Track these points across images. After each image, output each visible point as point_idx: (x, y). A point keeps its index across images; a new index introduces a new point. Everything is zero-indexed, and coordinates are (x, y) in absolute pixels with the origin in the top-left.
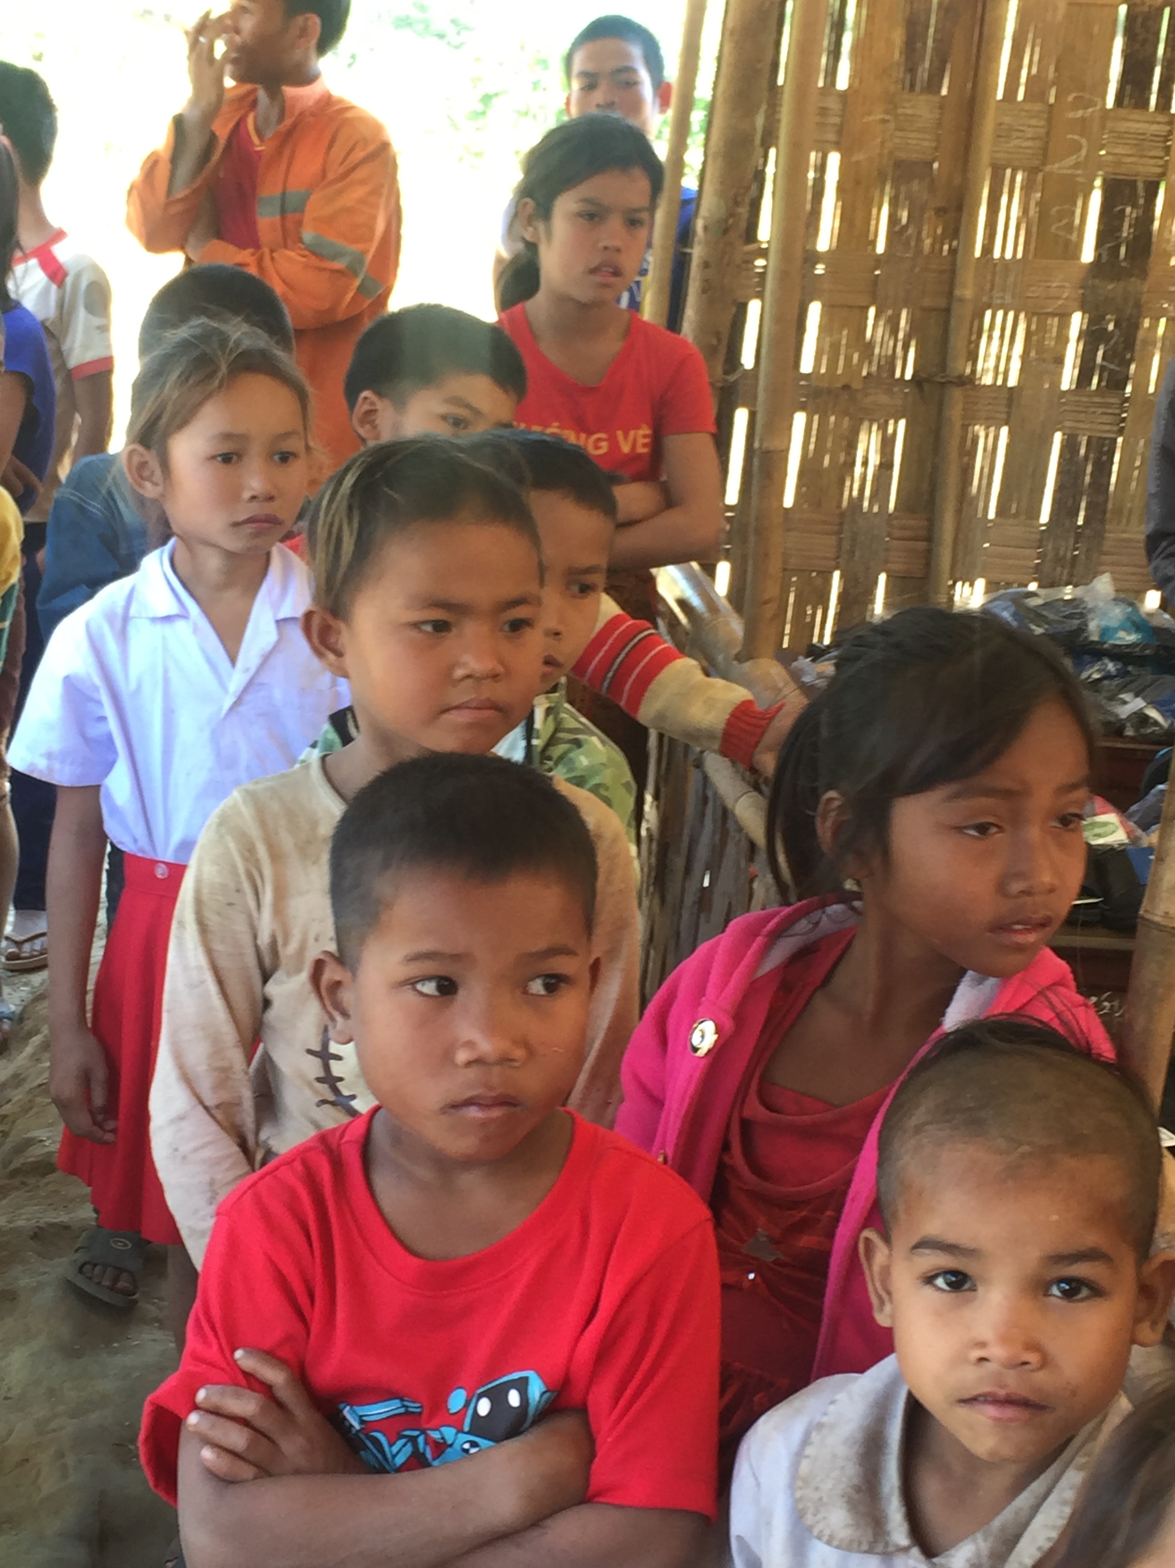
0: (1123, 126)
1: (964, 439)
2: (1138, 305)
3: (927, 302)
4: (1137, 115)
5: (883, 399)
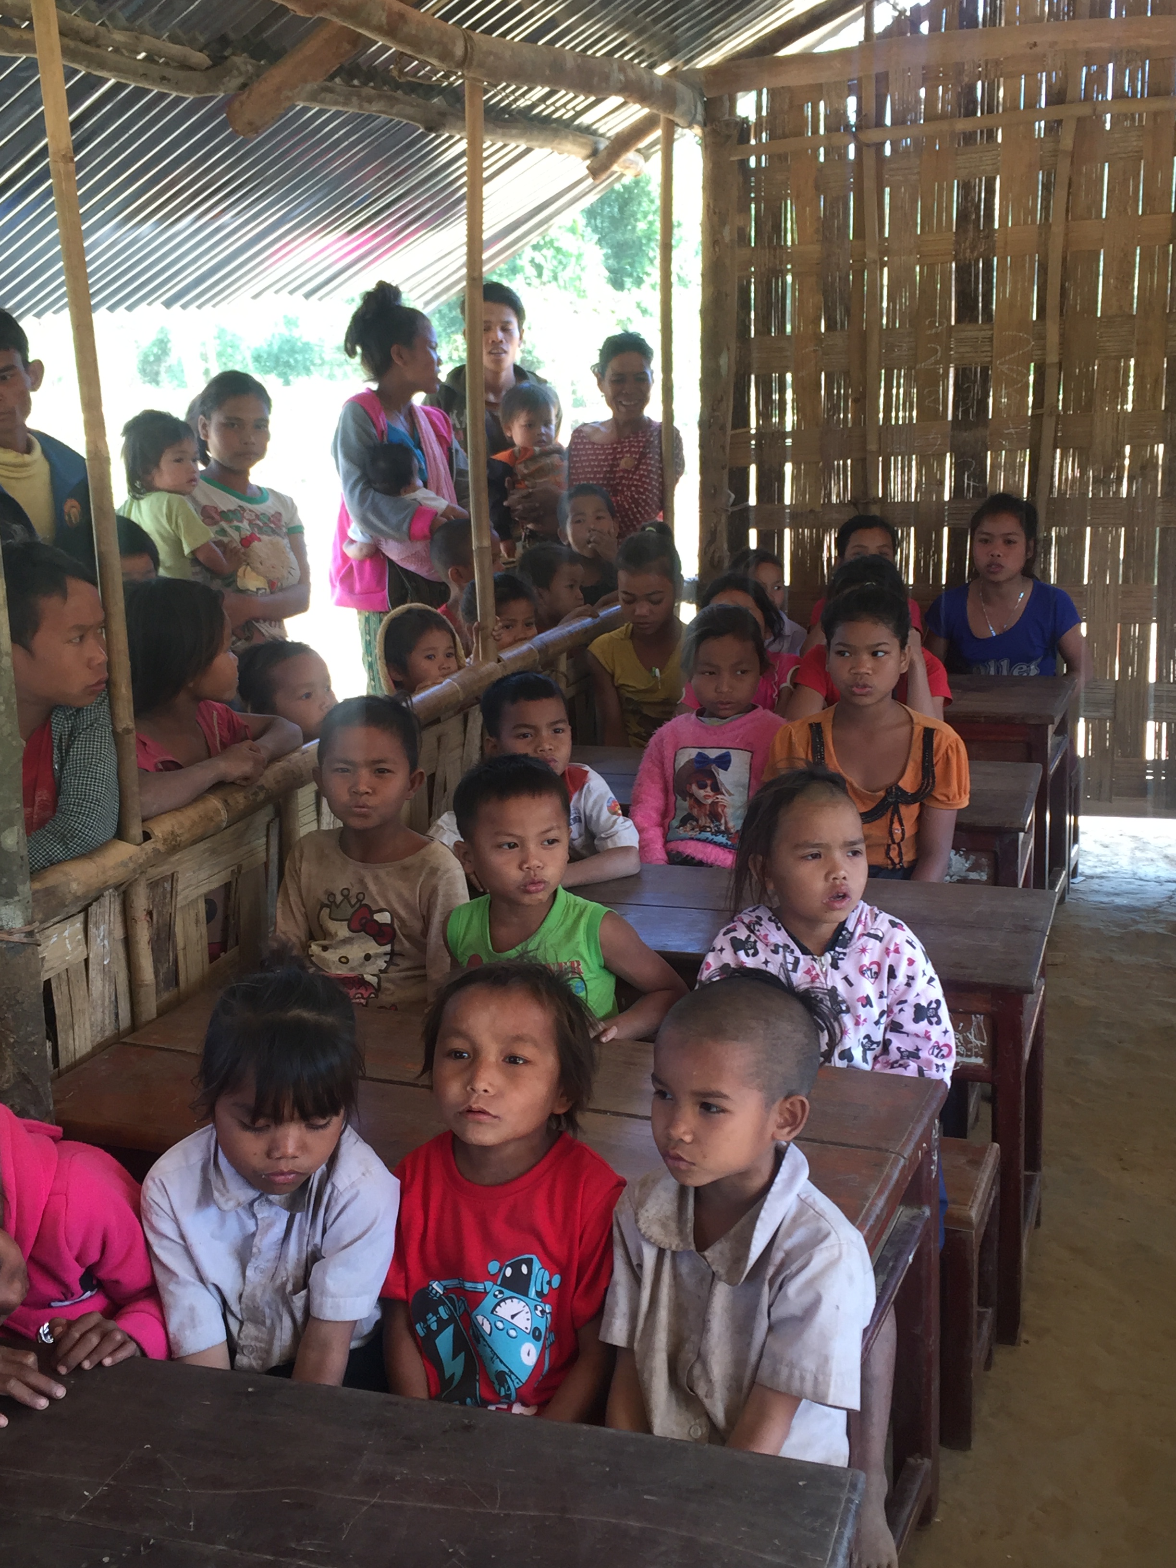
0: (963, 335)
4: (969, 327)
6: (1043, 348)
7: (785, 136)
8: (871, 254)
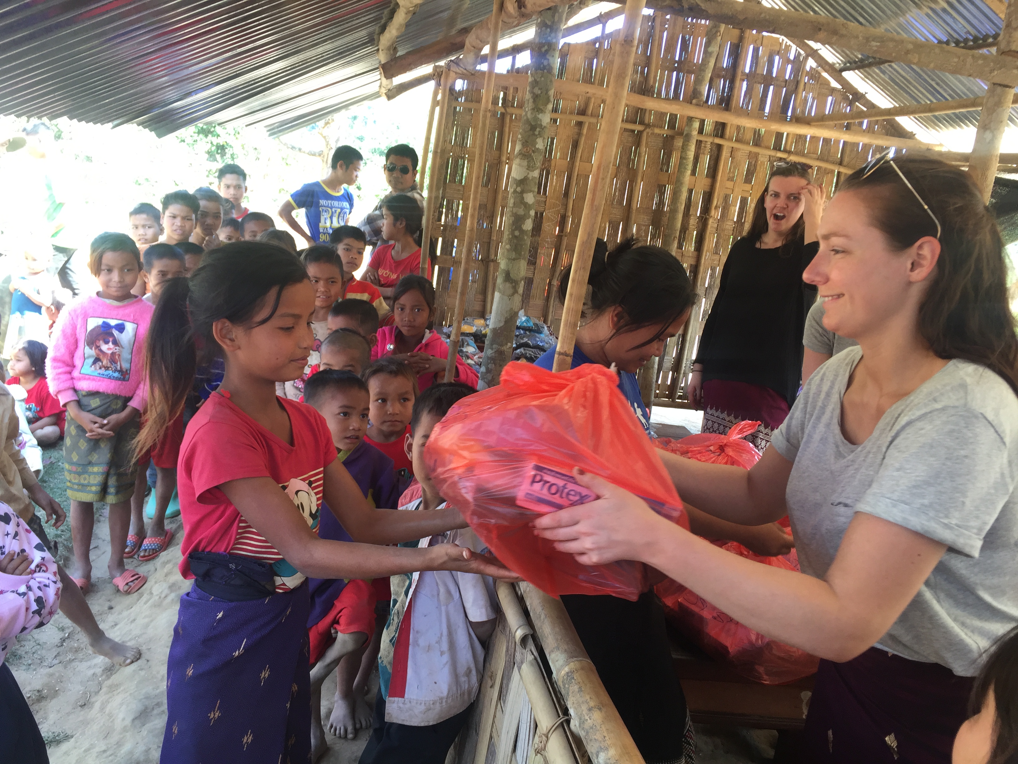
1: (493, 276)
2: (538, 243)
3: (485, 240)
5: (474, 264)
6: (566, 210)
7: (472, 101)
8: (504, 158)
